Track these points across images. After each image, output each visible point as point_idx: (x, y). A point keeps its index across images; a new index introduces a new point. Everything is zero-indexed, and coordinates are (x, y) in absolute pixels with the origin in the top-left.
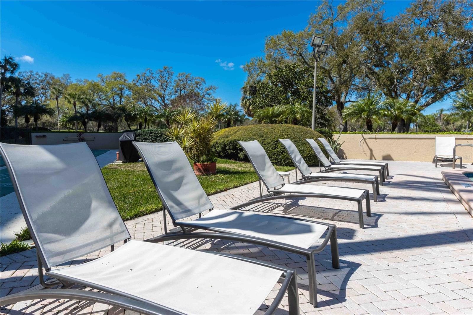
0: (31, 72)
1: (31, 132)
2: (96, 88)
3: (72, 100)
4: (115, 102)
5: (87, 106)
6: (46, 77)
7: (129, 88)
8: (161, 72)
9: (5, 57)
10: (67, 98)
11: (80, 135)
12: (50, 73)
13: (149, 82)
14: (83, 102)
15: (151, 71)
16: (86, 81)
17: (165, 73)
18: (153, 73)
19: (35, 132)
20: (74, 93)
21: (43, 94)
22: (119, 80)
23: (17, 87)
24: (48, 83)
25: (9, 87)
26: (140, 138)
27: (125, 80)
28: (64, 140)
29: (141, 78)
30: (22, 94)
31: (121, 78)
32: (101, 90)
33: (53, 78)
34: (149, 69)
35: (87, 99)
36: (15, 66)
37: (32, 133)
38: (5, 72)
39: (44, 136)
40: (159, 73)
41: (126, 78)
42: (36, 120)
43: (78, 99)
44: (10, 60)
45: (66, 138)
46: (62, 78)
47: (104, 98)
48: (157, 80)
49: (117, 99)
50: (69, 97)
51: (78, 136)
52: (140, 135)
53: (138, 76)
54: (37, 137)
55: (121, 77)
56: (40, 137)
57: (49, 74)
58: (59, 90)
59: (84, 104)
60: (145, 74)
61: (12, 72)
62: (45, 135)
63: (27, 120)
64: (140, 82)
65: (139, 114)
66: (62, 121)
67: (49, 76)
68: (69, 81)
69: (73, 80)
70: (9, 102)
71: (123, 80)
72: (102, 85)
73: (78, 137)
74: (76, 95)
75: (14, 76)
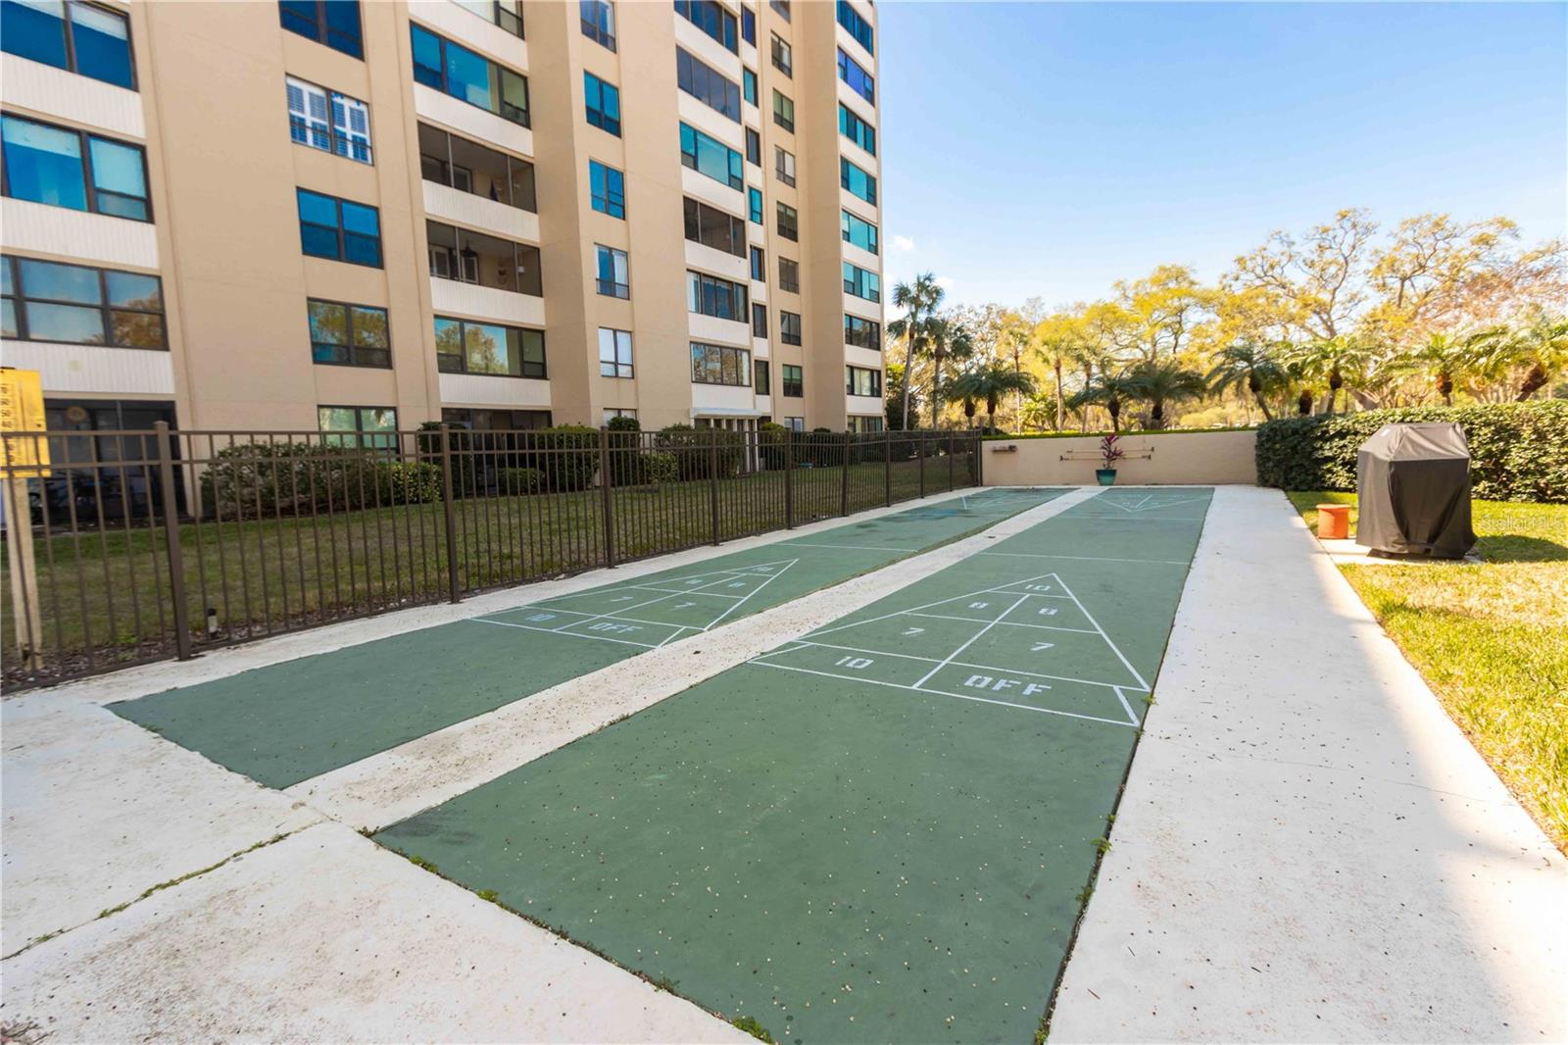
0: (960, 307)
1: (981, 440)
2: (1107, 318)
3: (1052, 356)
4: (1159, 348)
5: (1087, 366)
6: (989, 314)
7: (1205, 302)
8: (1326, 231)
9: (918, 279)
10: (1041, 352)
11: (1110, 444)
12: (998, 302)
13: (1278, 270)
14: (1079, 358)
15: (1287, 236)
16: (1080, 306)
17: (1341, 232)
18: (1293, 243)
19: (990, 439)
20: (1056, 337)
21: (983, 354)
22: (1172, 285)
23: (939, 340)
24: (994, 327)
25: (922, 342)
26: (1345, 446)
27: (1192, 283)
28: (1062, 459)
29: (1250, 265)
30: (947, 355)
31: (1180, 279)
32: (1122, 322)
33: (1002, 313)
34: (1280, 232)
35: (1088, 349)
36: (936, 294)
37: (983, 442)
38: (917, 311)
39: (1012, 449)
40: (1318, 236)
41: (1193, 277)
42: (991, 410)
43: (1066, 351)
44: (927, 283)
45: (1068, 452)
46: (1023, 308)
47: (1126, 342)
48: (1304, 261)
49: (1166, 339)
50: (1044, 349)
51: (1103, 444)
52: (1348, 433)
53: (1240, 261)
54: (995, 451)
55: (1179, 275)
56: (1003, 451)
57: (996, 305)
58: (1022, 335)
59: (1080, 363)
60: (1265, 249)
61: (930, 308)
62: (1014, 447)
63: (970, 410)
64: (1244, 276)
65: (1314, 361)
66: (1027, 411)
67: (994, 310)
68: (1040, 312)
69: (1050, 310)
70: (917, 379)
71: (1185, 285)
72: (1124, 307)
73: (1103, 448)
74: (1063, 341)
75: (934, 315)
